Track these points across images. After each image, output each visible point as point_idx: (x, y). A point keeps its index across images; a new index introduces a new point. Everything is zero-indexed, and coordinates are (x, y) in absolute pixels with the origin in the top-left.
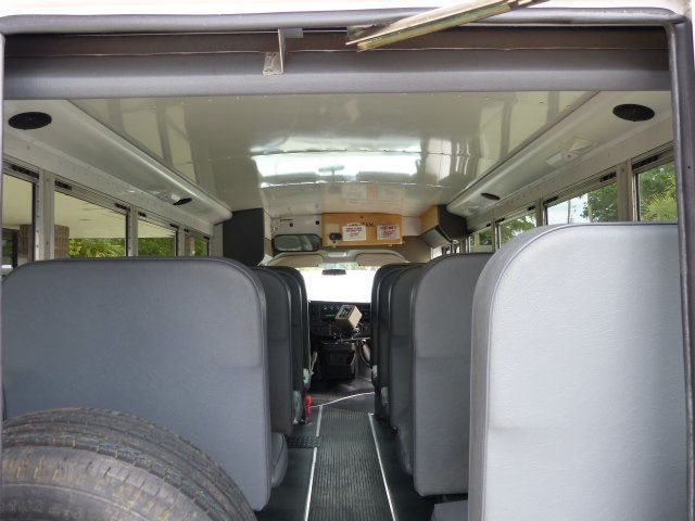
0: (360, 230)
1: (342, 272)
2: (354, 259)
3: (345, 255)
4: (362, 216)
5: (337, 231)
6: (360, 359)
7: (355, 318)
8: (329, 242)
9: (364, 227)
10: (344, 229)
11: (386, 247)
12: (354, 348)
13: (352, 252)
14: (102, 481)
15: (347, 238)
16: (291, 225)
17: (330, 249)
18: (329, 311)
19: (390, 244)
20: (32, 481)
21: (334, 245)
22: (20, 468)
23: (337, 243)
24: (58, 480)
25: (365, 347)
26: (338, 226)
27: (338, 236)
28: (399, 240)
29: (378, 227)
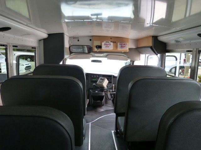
0: (110, 44)
1: (100, 61)
2: (106, 56)
3: (102, 55)
4: (111, 38)
5: (99, 45)
7: (105, 83)
8: (96, 50)
9: (112, 43)
10: (103, 44)
11: (121, 53)
13: (105, 54)
15: (104, 48)
16: (78, 40)
17: (96, 52)
18: (94, 78)
19: (123, 52)
21: (98, 51)
23: (99, 50)
26: (100, 42)
27: (100, 47)
28: (127, 50)
29: (118, 44)
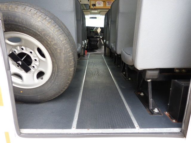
1: (95, 18)
2: (99, 13)
3: (96, 11)
6: (100, 43)
7: (99, 31)
8: (92, 7)
9: (102, 2)
10: (97, 2)
11: (109, 9)
12: (98, 40)
13: (99, 11)
14: (30, 12)
15: (97, 6)
17: (92, 9)
20: (9, 11)
22: (5, 7)
23: (94, 7)
24: (16, 11)
25: (101, 40)
26: (95, 2)
27: (94, 5)
29: (107, 3)
